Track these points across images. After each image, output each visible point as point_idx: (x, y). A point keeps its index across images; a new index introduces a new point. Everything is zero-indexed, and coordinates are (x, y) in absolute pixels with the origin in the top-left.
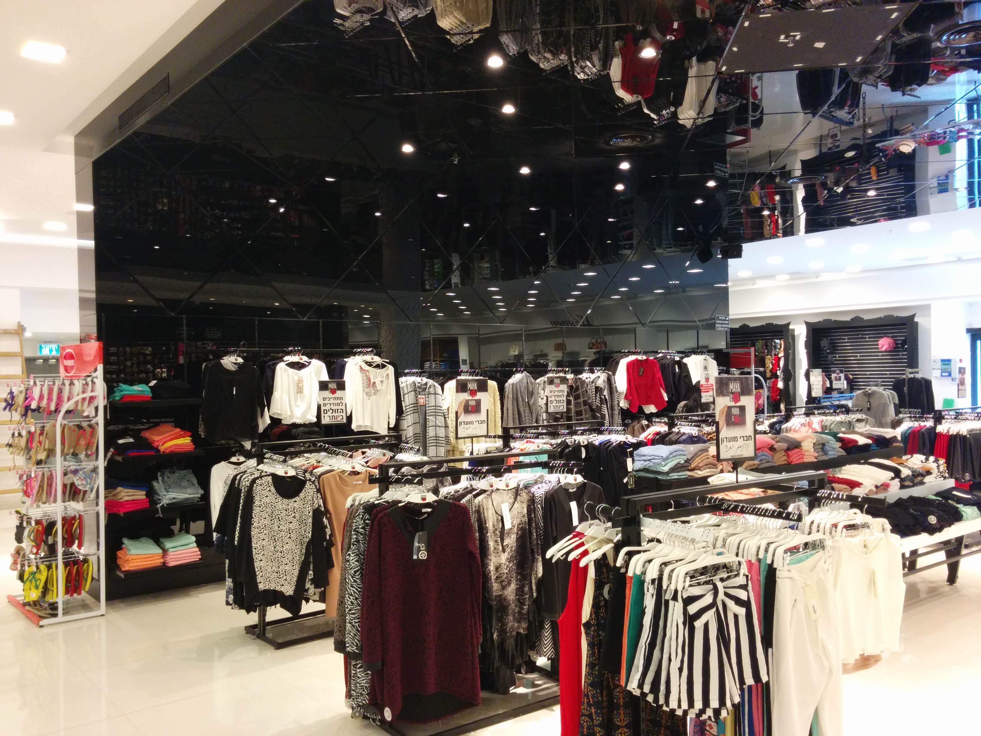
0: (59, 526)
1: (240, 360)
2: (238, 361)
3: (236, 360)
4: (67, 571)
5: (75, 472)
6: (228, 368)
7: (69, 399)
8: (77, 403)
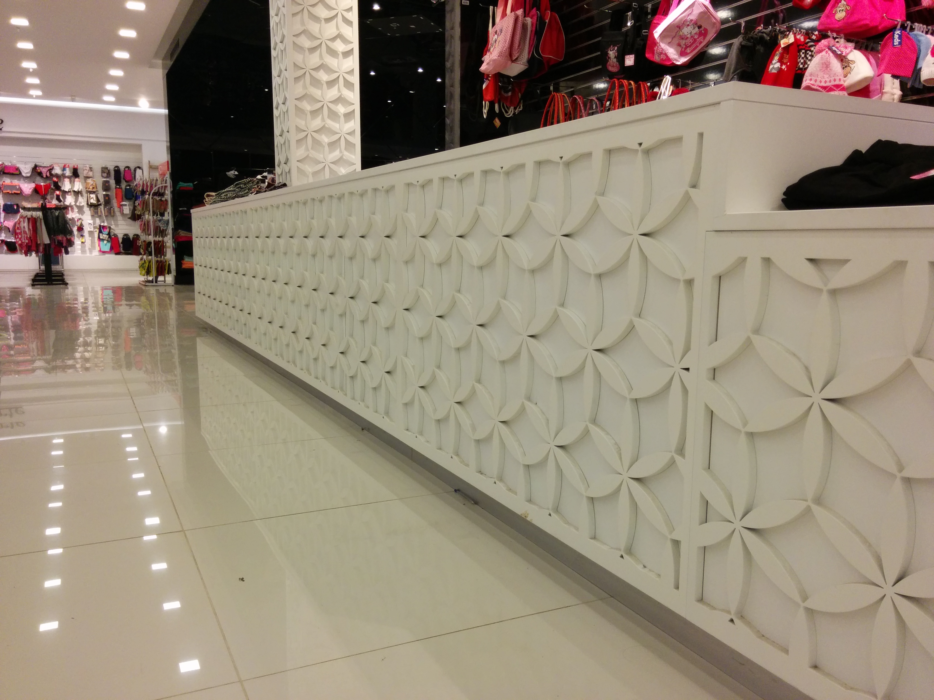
0: (153, 245)
1: (236, 173)
2: (235, 174)
3: (234, 173)
4: (157, 265)
5: (160, 221)
6: (231, 177)
7: (155, 186)
8: (159, 188)
